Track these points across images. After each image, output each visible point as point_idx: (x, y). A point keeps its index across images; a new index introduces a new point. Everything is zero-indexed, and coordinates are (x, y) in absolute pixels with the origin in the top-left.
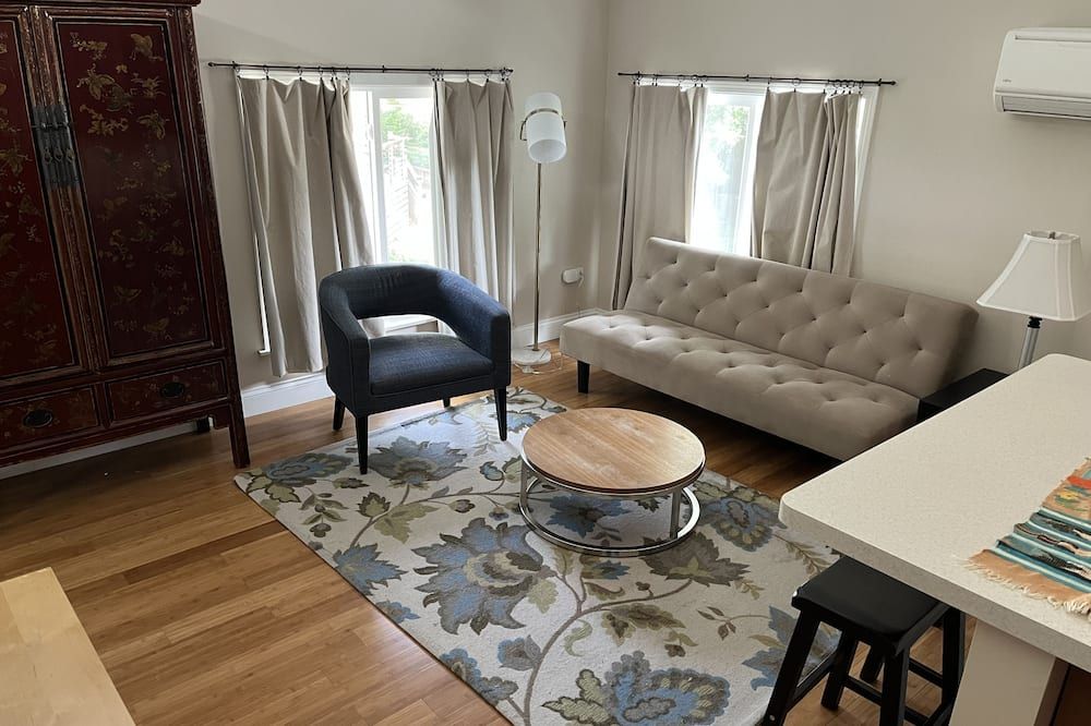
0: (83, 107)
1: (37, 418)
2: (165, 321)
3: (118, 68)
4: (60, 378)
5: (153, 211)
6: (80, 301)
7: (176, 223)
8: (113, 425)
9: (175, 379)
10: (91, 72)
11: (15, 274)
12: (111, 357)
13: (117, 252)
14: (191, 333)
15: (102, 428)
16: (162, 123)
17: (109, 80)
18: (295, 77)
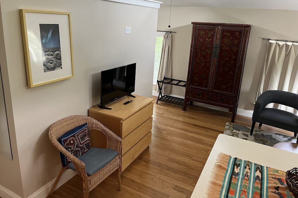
0: (222, 44)
1: (199, 95)
2: (225, 86)
3: (231, 38)
4: (205, 90)
5: (229, 65)
6: (212, 77)
7: (233, 68)
8: (210, 102)
9: (224, 98)
10: (226, 38)
11: (204, 70)
12: (214, 89)
13: (220, 71)
14: (230, 90)
15: (208, 101)
16: (236, 49)
17: (229, 40)
18: (285, 43)
